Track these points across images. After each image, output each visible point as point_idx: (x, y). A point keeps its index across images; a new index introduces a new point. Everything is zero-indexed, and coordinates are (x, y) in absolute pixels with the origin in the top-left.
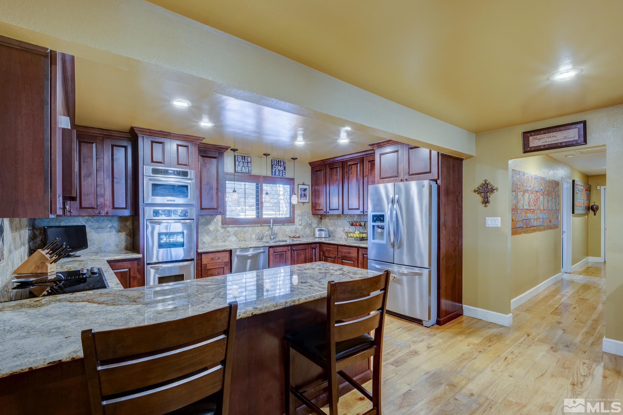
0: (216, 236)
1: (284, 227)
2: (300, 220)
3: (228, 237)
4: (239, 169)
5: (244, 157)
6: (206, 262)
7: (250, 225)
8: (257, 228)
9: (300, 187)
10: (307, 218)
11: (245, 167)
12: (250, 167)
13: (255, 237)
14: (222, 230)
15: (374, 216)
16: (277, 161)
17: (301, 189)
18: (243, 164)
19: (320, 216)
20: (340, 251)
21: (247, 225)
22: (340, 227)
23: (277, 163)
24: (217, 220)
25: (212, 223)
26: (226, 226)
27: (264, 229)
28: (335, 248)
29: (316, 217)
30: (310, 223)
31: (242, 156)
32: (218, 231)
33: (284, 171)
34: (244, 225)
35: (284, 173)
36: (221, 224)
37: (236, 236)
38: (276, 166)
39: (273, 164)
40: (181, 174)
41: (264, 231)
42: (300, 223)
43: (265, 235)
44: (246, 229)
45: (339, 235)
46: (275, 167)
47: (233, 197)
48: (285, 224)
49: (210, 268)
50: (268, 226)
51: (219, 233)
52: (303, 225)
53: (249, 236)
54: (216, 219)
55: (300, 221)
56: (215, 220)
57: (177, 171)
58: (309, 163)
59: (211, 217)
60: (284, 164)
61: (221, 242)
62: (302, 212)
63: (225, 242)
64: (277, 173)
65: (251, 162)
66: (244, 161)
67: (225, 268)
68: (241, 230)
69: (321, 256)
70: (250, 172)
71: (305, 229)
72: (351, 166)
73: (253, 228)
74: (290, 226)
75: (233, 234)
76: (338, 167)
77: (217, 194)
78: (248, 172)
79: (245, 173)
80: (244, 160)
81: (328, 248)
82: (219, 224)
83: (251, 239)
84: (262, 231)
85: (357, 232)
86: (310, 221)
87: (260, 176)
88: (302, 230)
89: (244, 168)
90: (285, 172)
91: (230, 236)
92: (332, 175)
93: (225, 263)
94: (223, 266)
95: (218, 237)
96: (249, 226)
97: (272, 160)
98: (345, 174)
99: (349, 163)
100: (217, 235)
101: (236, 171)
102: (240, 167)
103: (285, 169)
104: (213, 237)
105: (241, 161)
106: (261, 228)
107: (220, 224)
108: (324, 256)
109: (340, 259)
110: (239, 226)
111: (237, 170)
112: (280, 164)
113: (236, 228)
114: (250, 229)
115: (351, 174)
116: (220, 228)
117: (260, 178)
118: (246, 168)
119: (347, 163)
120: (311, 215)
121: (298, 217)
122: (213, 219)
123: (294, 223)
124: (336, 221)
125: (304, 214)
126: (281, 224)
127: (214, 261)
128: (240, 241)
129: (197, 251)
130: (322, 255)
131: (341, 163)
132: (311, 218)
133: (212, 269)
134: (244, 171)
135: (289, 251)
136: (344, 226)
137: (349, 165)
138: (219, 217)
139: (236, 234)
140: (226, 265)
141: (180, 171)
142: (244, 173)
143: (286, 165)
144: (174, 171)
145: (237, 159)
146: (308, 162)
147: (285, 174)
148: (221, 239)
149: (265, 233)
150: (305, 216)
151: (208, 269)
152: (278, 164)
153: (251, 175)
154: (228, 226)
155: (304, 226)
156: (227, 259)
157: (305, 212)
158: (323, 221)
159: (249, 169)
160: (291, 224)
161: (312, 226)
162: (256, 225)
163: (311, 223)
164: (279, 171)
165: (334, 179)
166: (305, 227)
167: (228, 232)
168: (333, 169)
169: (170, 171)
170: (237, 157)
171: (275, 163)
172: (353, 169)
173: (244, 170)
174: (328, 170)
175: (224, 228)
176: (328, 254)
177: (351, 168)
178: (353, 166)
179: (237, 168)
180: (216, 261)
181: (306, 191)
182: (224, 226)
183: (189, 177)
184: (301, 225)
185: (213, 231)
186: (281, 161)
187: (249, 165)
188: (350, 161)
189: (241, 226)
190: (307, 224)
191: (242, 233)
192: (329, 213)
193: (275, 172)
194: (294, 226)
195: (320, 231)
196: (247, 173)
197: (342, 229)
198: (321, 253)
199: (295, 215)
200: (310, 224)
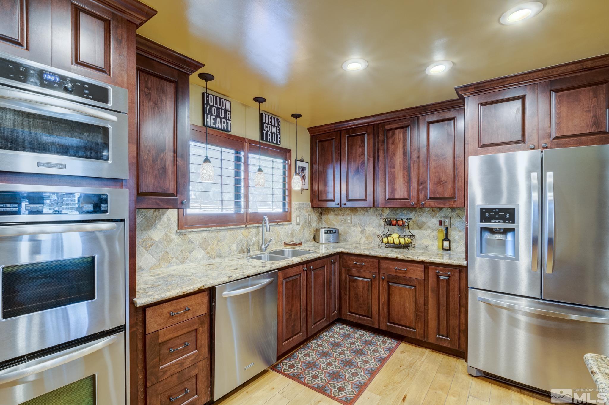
0: (167, 253)
1: (277, 228)
2: (297, 216)
3: (191, 252)
4: (210, 121)
5: (220, 99)
6: (155, 326)
7: (228, 227)
8: (239, 231)
9: (299, 164)
10: (306, 214)
11: (221, 119)
12: (229, 120)
13: (236, 248)
14: (177, 239)
15: (483, 211)
16: (270, 117)
17: (299, 167)
18: (218, 113)
19: (320, 211)
20: (385, 268)
21: (223, 228)
22: (355, 226)
23: (270, 120)
24: (169, 220)
25: (158, 226)
26: (187, 230)
27: (249, 233)
28: (373, 262)
29: (316, 212)
30: (309, 220)
31: (216, 97)
32: (169, 241)
33: (279, 136)
34: (218, 228)
35: (279, 140)
36: (176, 228)
37: (205, 249)
38: (268, 124)
39: (264, 121)
40: (86, 91)
41: (250, 236)
42: (298, 221)
43: (252, 244)
44: (222, 233)
45: (354, 239)
46: (267, 127)
47: (204, 171)
48: (279, 223)
49: (167, 338)
50: (255, 227)
51: (172, 245)
52: (301, 224)
53: (226, 247)
54: (165, 216)
55: (298, 218)
56: (165, 219)
57: (74, 81)
58: (309, 129)
59: (156, 213)
60: (278, 124)
61: (177, 264)
62: (300, 204)
63: (183, 262)
64: (270, 137)
65: (230, 111)
66: (219, 107)
67: (201, 329)
68: (212, 237)
69: (344, 275)
70: (229, 130)
71: (303, 230)
72: (391, 132)
73: (233, 232)
74: (285, 227)
75: (200, 245)
76: (365, 134)
77: (174, 163)
78: (225, 129)
79: (221, 130)
80: (220, 105)
81: (357, 261)
82: (172, 226)
83: (230, 251)
84: (247, 236)
85: (395, 235)
86: (309, 217)
87: (244, 139)
88: (300, 231)
89: (218, 119)
90: (280, 138)
91: (194, 249)
92: (352, 146)
93: (199, 319)
94: (195, 327)
95: (171, 255)
96: (227, 229)
97: (262, 114)
98: (380, 144)
99: (387, 127)
100: (168, 250)
101: (206, 124)
102: (212, 117)
103: (279, 132)
104: (161, 255)
105: (215, 105)
106: (244, 232)
107: (174, 226)
108: (349, 275)
109: (385, 281)
110: (210, 229)
111: (207, 122)
112: (273, 123)
113: (205, 234)
114: (228, 234)
115: (393, 143)
116: (173, 236)
117: (244, 143)
118: (223, 120)
119: (383, 127)
120: (310, 208)
121: (295, 212)
122: (158, 218)
123: (291, 221)
124: (349, 218)
125: (302, 206)
126: (274, 224)
127: (175, 320)
128: (211, 257)
129: (132, 303)
130: (345, 273)
131: (372, 126)
132: (310, 213)
133: (169, 340)
134: (220, 125)
135: (304, 273)
136: (363, 225)
137: (389, 130)
138: (172, 214)
139: (204, 246)
140: (202, 323)
141: (83, 83)
142: (218, 129)
143: (282, 126)
144: (63, 78)
145: (208, 101)
146: (307, 127)
147: (280, 142)
148: (177, 258)
149: (251, 239)
150: (303, 209)
151: (160, 344)
152: (271, 122)
153: (231, 135)
154: (189, 230)
155: (302, 226)
156: (203, 310)
157: (303, 204)
158: (324, 217)
159: (227, 123)
160: (287, 223)
161: (311, 225)
162: (239, 226)
163: (311, 220)
164: (272, 134)
165: (356, 152)
166: (303, 228)
167: (191, 242)
168: (356, 137)
169: (49, 77)
170: (208, 97)
171: (267, 119)
172: (396, 136)
173: (218, 124)
174: (344, 140)
175: (181, 234)
176: (358, 272)
177: (393, 134)
178: (396, 132)
179: (207, 118)
180: (180, 319)
181: (305, 171)
182: (183, 231)
183: (110, 105)
184: (299, 225)
185: (160, 242)
186: (274, 118)
187: (228, 116)
188: (389, 124)
189: (213, 228)
190: (306, 222)
191: (216, 242)
192: (347, 206)
193: (267, 134)
194: (291, 226)
195: (327, 233)
196: (223, 130)
197: (360, 230)
198: (343, 270)
199: (292, 209)
200: (310, 223)
